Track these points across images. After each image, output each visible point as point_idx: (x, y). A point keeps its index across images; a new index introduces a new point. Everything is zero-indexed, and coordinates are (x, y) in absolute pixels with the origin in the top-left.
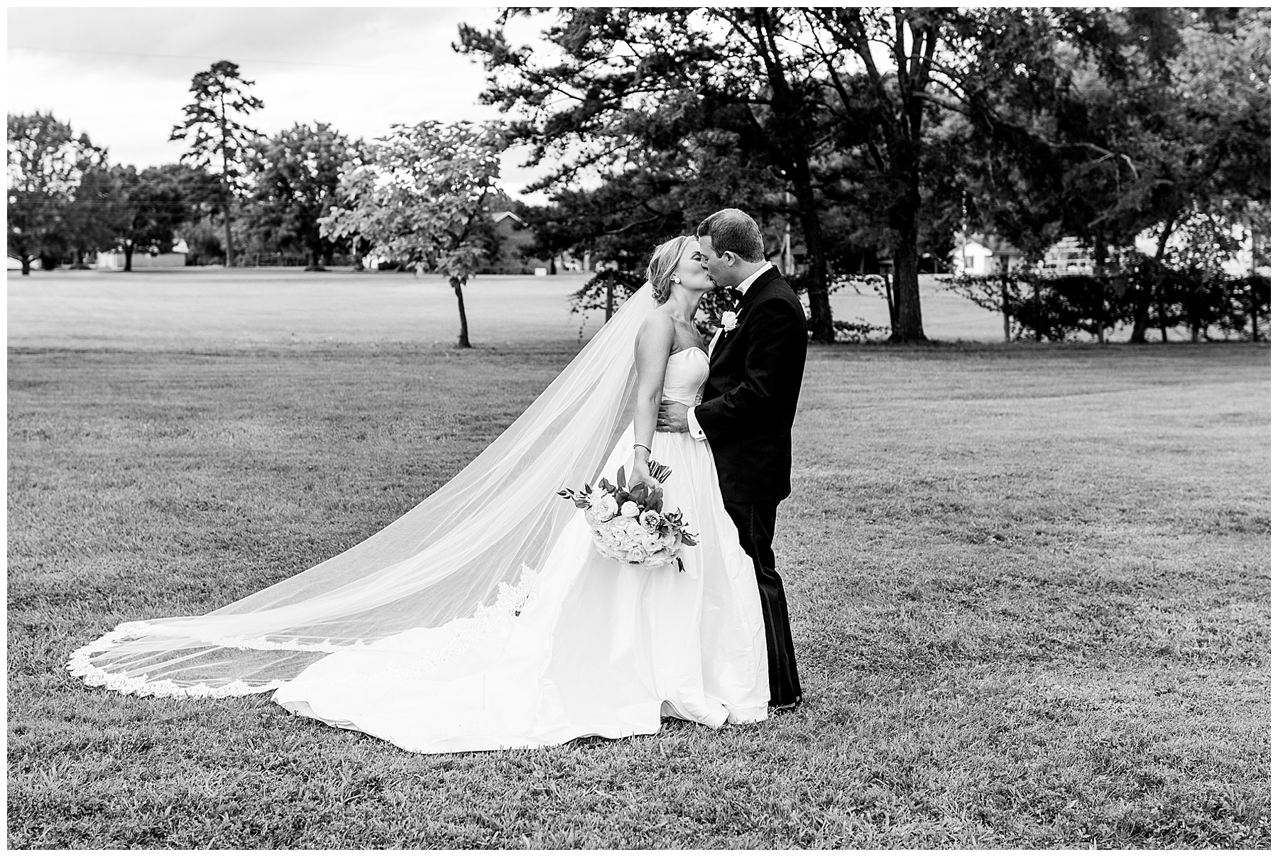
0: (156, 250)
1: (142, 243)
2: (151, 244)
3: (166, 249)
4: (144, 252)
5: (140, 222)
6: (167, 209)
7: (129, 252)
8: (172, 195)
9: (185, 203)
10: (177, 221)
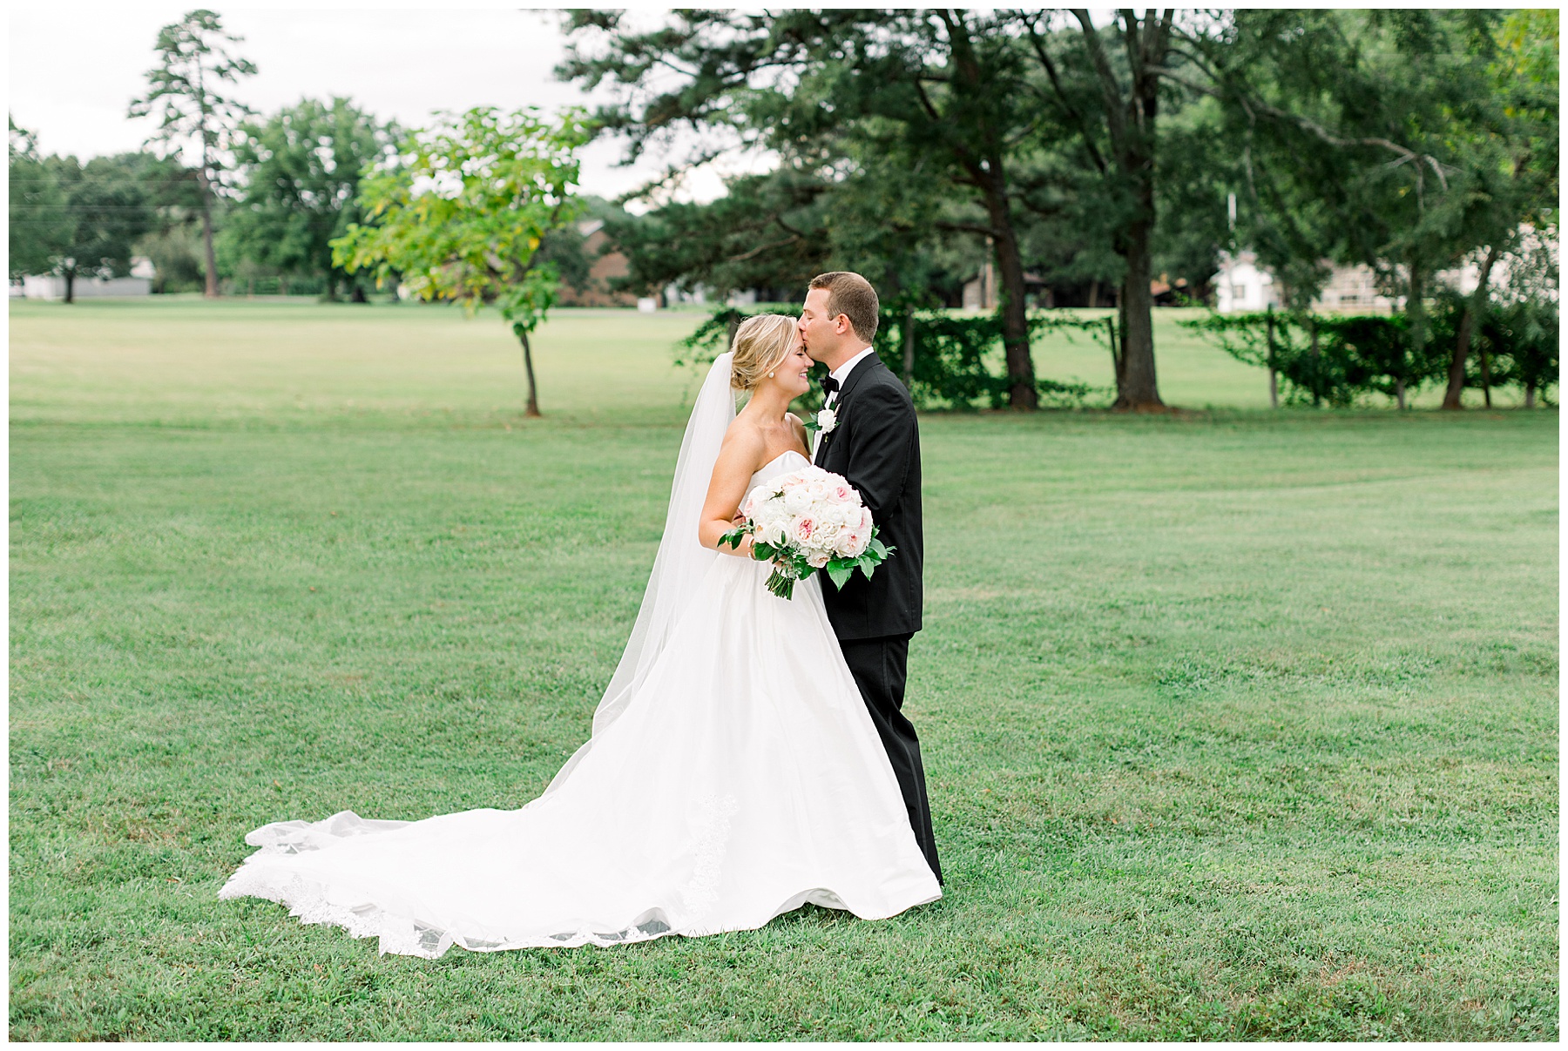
0: (108, 272)
1: (90, 264)
2: (100, 265)
3: (123, 271)
4: (91, 276)
5: (85, 234)
6: (123, 217)
7: (70, 276)
8: (129, 197)
9: (147, 208)
10: (137, 233)
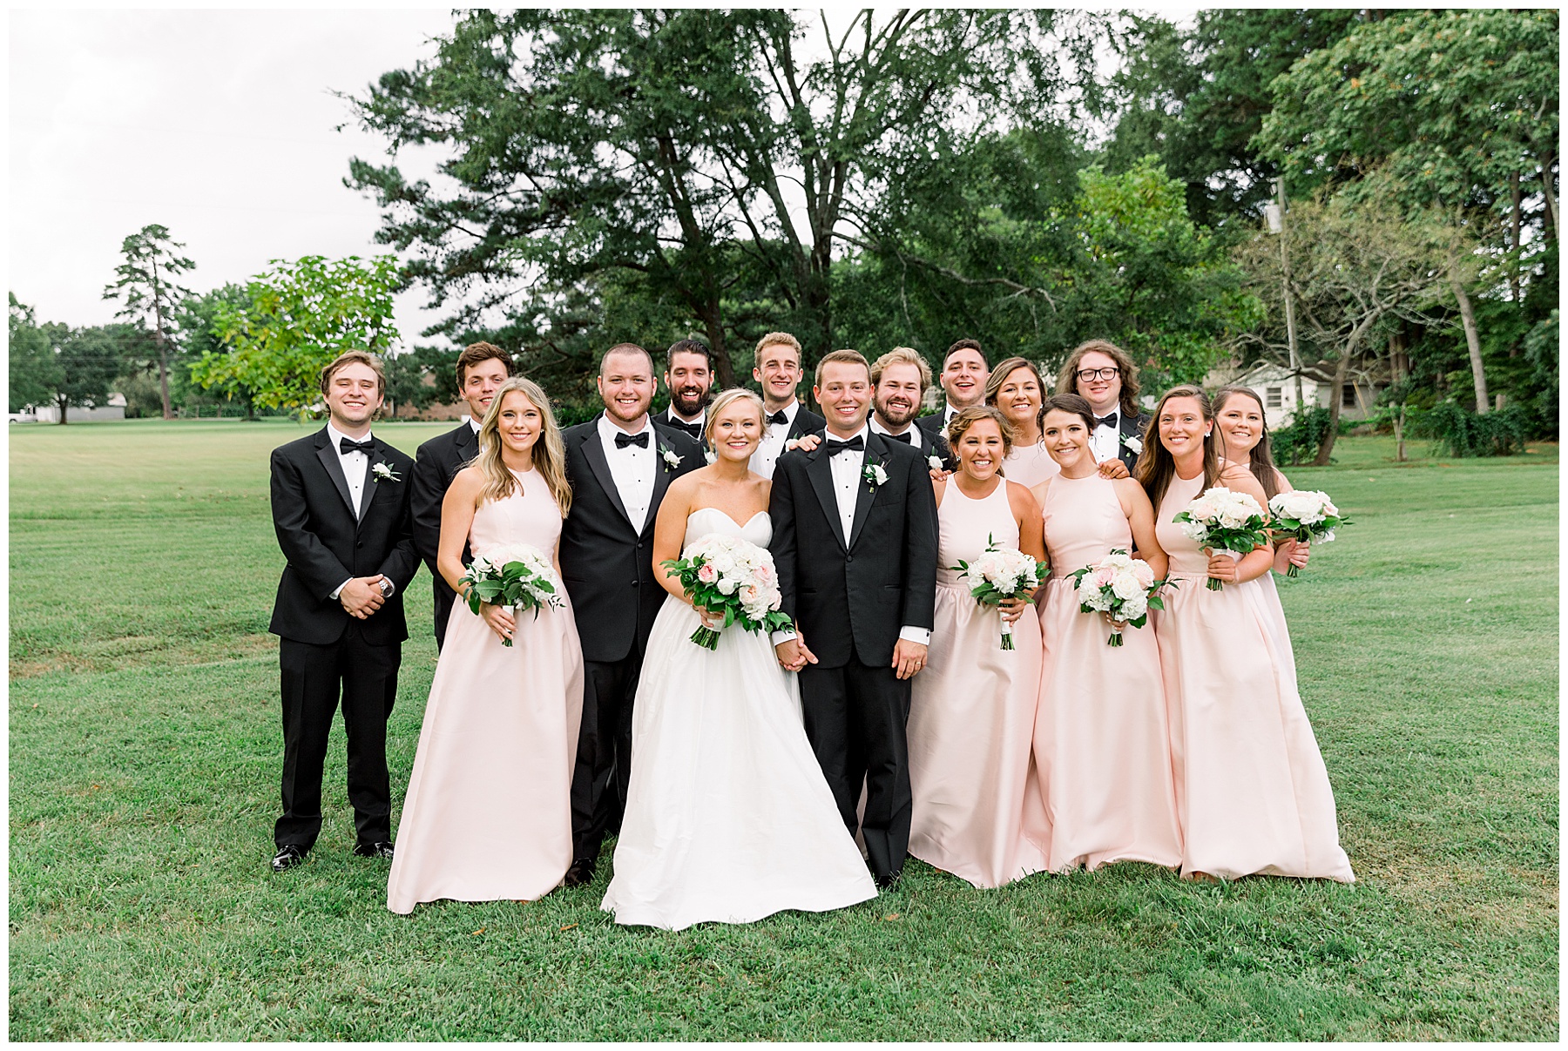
0: (91, 404)
1: (77, 399)
2: (85, 398)
3: (102, 402)
4: (78, 406)
5: (72, 378)
6: (101, 365)
7: (63, 406)
8: (105, 351)
9: (118, 358)
10: (111, 376)
